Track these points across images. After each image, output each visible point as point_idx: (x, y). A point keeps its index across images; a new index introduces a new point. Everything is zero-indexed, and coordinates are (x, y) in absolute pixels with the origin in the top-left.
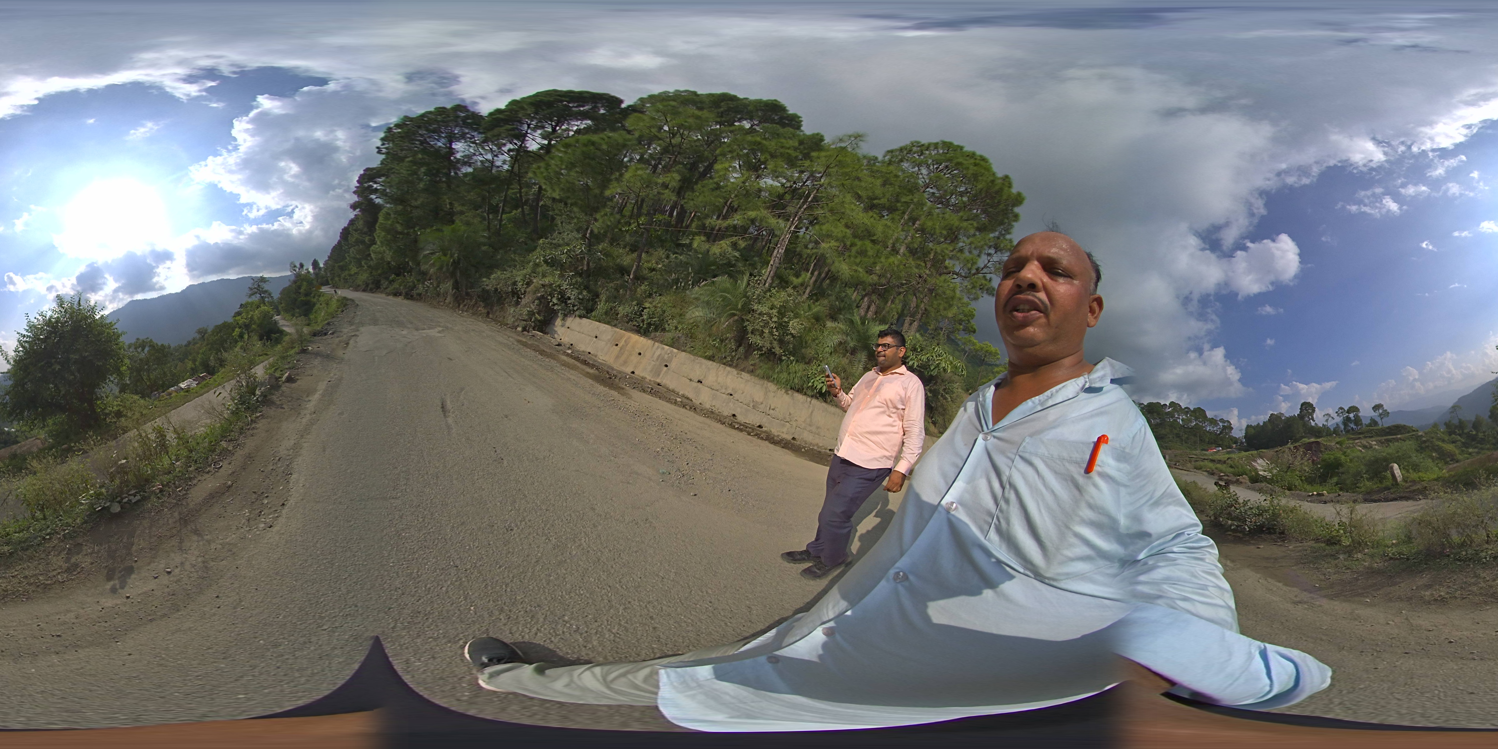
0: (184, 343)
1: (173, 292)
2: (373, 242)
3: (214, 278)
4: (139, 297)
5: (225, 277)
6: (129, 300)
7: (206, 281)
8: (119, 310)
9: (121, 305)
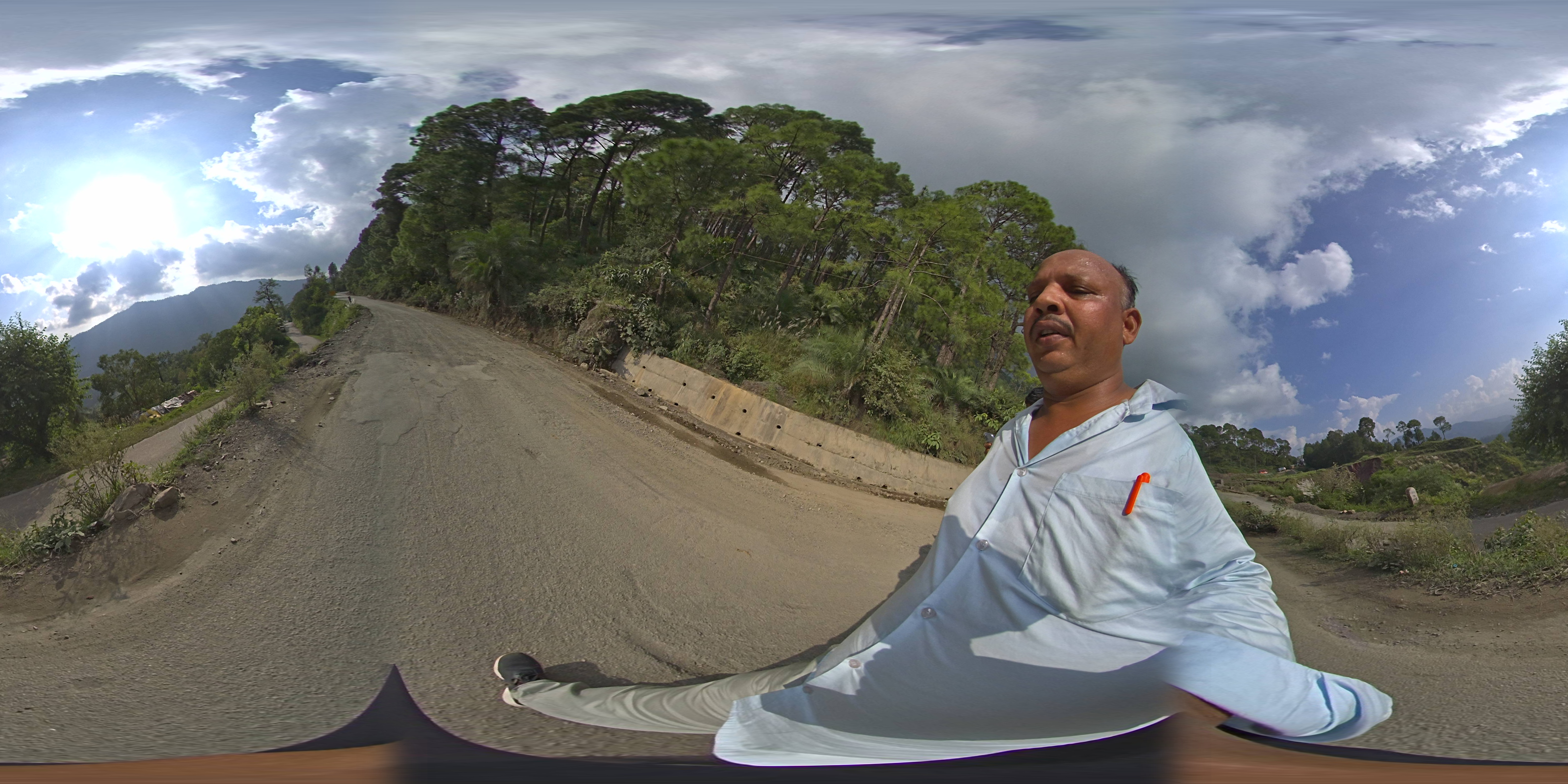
0: (189, 349)
1: (182, 294)
2: (395, 244)
3: (225, 280)
4: (145, 298)
5: (238, 279)
6: (134, 301)
7: (217, 283)
8: (123, 312)
9: (125, 308)
